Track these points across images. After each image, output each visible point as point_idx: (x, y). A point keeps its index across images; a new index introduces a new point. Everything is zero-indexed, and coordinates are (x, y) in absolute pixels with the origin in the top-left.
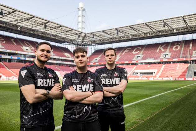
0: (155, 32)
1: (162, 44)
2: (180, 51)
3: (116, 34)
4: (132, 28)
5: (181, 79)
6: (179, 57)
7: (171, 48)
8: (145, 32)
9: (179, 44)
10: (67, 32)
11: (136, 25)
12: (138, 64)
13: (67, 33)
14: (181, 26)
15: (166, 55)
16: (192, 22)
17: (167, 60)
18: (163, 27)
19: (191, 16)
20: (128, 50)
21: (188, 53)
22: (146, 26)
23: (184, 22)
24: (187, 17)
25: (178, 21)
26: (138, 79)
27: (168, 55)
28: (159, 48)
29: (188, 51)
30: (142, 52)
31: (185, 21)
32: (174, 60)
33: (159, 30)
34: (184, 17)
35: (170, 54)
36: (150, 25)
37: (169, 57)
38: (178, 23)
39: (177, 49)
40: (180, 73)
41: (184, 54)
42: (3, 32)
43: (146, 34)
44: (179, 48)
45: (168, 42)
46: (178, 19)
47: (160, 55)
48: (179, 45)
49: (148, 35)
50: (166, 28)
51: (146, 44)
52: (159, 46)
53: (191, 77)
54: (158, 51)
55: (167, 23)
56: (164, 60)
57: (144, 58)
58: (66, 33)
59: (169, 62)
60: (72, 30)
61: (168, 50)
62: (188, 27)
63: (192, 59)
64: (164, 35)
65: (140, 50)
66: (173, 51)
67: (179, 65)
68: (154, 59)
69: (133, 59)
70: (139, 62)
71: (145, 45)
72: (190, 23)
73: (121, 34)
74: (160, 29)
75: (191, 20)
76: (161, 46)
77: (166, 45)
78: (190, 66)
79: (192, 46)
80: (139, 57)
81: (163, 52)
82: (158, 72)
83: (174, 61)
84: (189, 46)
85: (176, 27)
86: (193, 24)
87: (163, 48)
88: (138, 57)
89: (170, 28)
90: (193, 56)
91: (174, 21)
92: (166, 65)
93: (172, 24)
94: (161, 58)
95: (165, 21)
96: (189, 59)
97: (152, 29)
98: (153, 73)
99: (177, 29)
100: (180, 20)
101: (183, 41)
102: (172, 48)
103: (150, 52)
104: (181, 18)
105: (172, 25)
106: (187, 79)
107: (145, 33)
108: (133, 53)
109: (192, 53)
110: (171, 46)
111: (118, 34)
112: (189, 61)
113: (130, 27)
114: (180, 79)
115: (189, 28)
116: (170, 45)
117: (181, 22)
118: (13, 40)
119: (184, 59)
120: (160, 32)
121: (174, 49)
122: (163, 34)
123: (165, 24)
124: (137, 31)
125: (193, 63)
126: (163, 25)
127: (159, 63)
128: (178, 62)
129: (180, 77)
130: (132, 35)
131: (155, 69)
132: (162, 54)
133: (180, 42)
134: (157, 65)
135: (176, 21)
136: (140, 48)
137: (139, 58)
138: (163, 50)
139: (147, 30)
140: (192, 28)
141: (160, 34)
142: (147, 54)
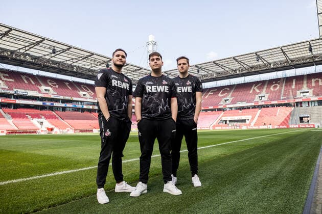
0: (247, 68)
1: (256, 83)
2: (280, 91)
3: (197, 73)
4: (217, 64)
5: (283, 127)
6: (279, 99)
7: (269, 87)
8: (234, 68)
9: (279, 82)
10: (134, 71)
11: (221, 60)
12: (226, 110)
13: (135, 73)
14: (279, 60)
15: (262, 97)
16: (293, 54)
17: (263, 103)
18: (256, 61)
19: (291, 47)
20: (212, 92)
21: (291, 93)
22: (235, 61)
23: (282, 54)
24: (286, 48)
25: (275, 53)
26: (227, 128)
27: (264, 96)
28: (253, 88)
29: (291, 91)
30: (230, 94)
31: (284, 53)
32: (273, 103)
33: (251, 65)
34: (283, 48)
35: (267, 96)
36: (239, 60)
37: (266, 100)
38: (275, 55)
39: (276, 89)
40: (282, 120)
41: (285, 94)
42: (55, 74)
43: (235, 71)
44: (278, 87)
45: (263, 81)
46: (276, 50)
47: (255, 97)
48: (279, 83)
49: (238, 72)
50: (260, 63)
51: (236, 84)
52: (252, 86)
53: (296, 124)
54: (251, 91)
55: (261, 56)
56: (260, 103)
57: (233, 102)
58: (133, 73)
59: (267, 106)
60: (141, 69)
61: (264, 90)
62: (289, 60)
63: (297, 100)
64: (258, 71)
65: (228, 92)
66: (271, 92)
67: (279, 109)
68: (247, 103)
69: (220, 104)
70: (228, 106)
71: (234, 85)
72: (291, 55)
73: (202, 73)
74: (253, 64)
75: (292, 52)
76: (255, 86)
77: (261, 84)
78: (294, 110)
79: (296, 84)
80: (228, 100)
81: (258, 93)
82: (253, 118)
83: (273, 104)
84: (291, 85)
85: (273, 61)
86: (295, 57)
87: (258, 88)
88: (226, 100)
89: (265, 62)
90: (298, 96)
91: (270, 54)
92: (263, 109)
93: (268, 57)
94: (255, 101)
95: (258, 54)
96: (292, 101)
97: (242, 64)
98: (247, 121)
99: (275, 64)
100: (278, 52)
101: (284, 78)
102: (270, 87)
103: (241, 94)
104: (278, 49)
105: (268, 59)
106: (290, 127)
107: (233, 70)
108: (220, 95)
109: (296, 93)
110: (268, 85)
111: (199, 72)
112: (293, 104)
113: (214, 62)
114: (281, 127)
115: (290, 62)
116: (266, 84)
117: (280, 54)
118: (67, 84)
119: (286, 102)
120: (252, 68)
121: (272, 88)
122: (256, 70)
123: (258, 58)
124: (223, 68)
125: (297, 106)
126: (256, 59)
127: (254, 107)
128: (279, 105)
129: (283, 124)
130: (217, 73)
131: (248, 115)
132: (257, 96)
133: (279, 79)
134: (251, 110)
135: (273, 53)
136: (228, 89)
137: (227, 101)
138: (258, 91)
139: (236, 66)
140: (294, 61)
141: (253, 70)
142: (237, 96)
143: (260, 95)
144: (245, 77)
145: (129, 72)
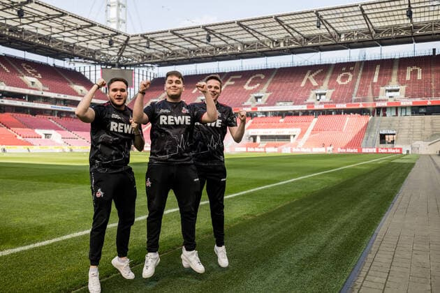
0: (299, 39)
1: (312, 68)
2: (352, 86)
3: (205, 41)
4: (245, 28)
5: (352, 151)
6: (349, 100)
7: (334, 78)
8: (275, 37)
9: (352, 68)
10: (78, 29)
11: (252, 20)
12: (256, 116)
13: (80, 33)
14: (355, 27)
15: (320, 95)
16: (380, 19)
17: (322, 107)
18: (316, 28)
19: (378, 6)
20: (232, 81)
21: (370, 90)
22: (278, 24)
23: (362, 17)
24: (369, 7)
25: (350, 14)
26: (257, 149)
27: (325, 94)
28: (306, 77)
29: (370, 86)
30: (265, 88)
31: (365, 15)
32: (339, 106)
33: (306, 34)
34: (364, 7)
35: (330, 93)
36: (287, 22)
37: (328, 100)
38: (349, 19)
39: (346, 83)
40: (349, 138)
41: (360, 93)
43: (277, 43)
44: (350, 79)
45: (325, 65)
46: (351, 9)
47: (309, 94)
48: (351, 72)
49: (282, 45)
50: (323, 31)
51: (276, 67)
52: (305, 74)
53: (373, 147)
54: (303, 84)
55: (325, 18)
56: (317, 107)
57: (270, 102)
58: (75, 32)
59: (327, 112)
60: (93, 25)
61: (326, 83)
62: (372, 30)
63: (378, 104)
64: (318, 46)
65: (262, 82)
66: (337, 86)
67: (349, 119)
68: (294, 104)
69: (246, 104)
70: (260, 109)
71: (275, 69)
72: (376, 20)
73: (216, 42)
74: (310, 33)
75: (378, 15)
76: (311, 74)
77: (322, 70)
78: (372, 121)
79: (380, 75)
80: (260, 97)
81: (316, 88)
82: (303, 133)
83: (339, 109)
84: (372, 75)
85: (345, 29)
86: (382, 24)
87: (315, 78)
88: (257, 98)
89: (331, 30)
90: (381, 97)
91: (341, 15)
92: (322, 117)
93: (337, 20)
94: (308, 101)
95: (320, 13)
96: (370, 105)
97: (291, 30)
98: (292, 137)
99: (348, 35)
100: (355, 14)
101: (361, 62)
102: (336, 78)
103: (285, 86)
104: (356, 9)
105: (337, 25)
106: (364, 150)
107: (273, 41)
108: (246, 87)
109: (378, 90)
110: (333, 74)
111: (209, 39)
112: (371, 110)
113: (239, 23)
114: (349, 150)
115: (374, 33)
116: (330, 72)
117: (357, 18)
119: (361, 106)
120: (308, 39)
121: (339, 80)
122: (315, 44)
123: (320, 21)
124: (256, 35)
125: (378, 114)
126: (315, 23)
127: (306, 113)
128: (348, 111)
129: (350, 145)
130: (243, 44)
131: (296, 126)
132: (313, 93)
133: (352, 64)
134: (301, 118)
135: (346, 15)
136: (263, 77)
137: (259, 100)
138: (314, 83)
139: (279, 33)
140: (380, 32)
141: (310, 44)
142: (278, 91)
143: (319, 92)
144: (294, 55)
145: (67, 29)
